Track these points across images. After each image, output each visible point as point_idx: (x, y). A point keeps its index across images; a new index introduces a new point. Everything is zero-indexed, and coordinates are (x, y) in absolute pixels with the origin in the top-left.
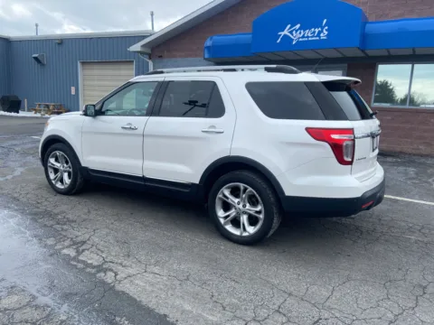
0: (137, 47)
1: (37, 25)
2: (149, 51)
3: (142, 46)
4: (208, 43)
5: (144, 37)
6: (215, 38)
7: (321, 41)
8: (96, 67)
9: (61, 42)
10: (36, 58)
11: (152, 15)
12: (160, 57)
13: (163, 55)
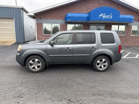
4: (69, 15)
12: (40, 18)
13: (41, 17)
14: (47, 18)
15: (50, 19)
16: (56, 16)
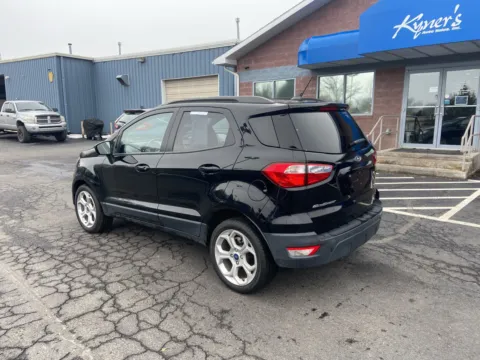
0: (222, 59)
1: (119, 45)
2: (234, 63)
3: (227, 58)
4: (304, 47)
5: (230, 47)
6: (312, 40)
7: (452, 33)
8: (179, 84)
9: (144, 61)
10: (120, 79)
11: (238, 22)
12: (247, 68)
13: (250, 65)
14: (263, 67)
15: (271, 66)
16: (286, 54)
